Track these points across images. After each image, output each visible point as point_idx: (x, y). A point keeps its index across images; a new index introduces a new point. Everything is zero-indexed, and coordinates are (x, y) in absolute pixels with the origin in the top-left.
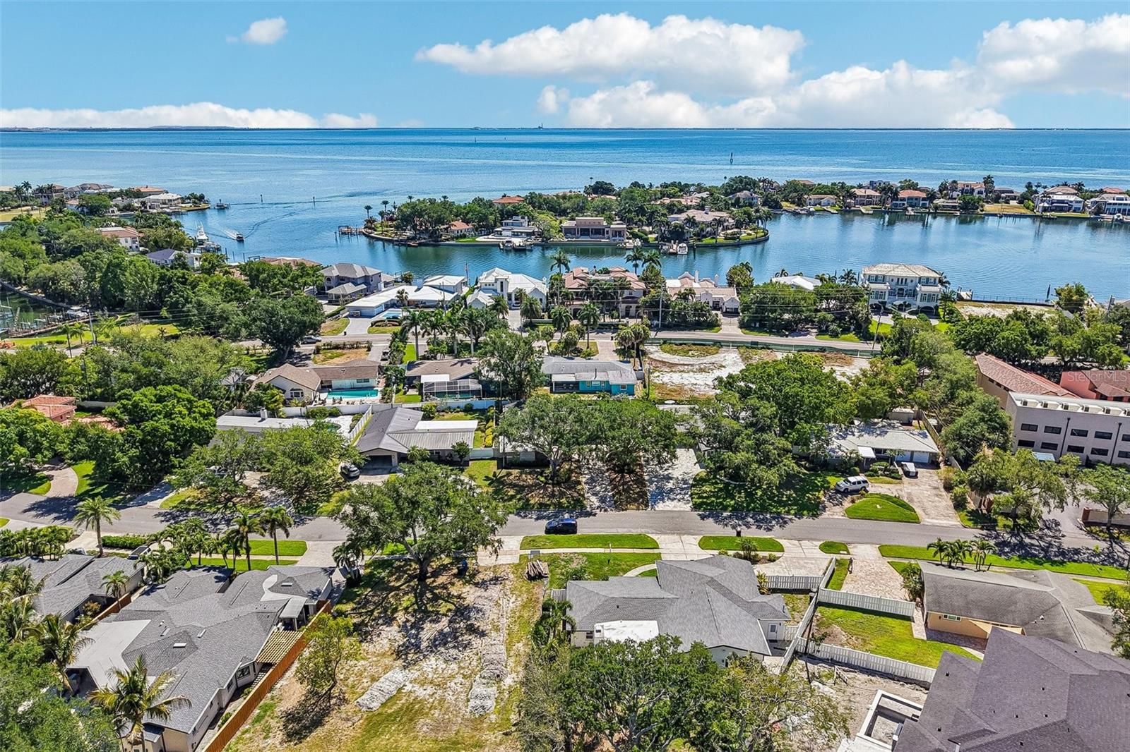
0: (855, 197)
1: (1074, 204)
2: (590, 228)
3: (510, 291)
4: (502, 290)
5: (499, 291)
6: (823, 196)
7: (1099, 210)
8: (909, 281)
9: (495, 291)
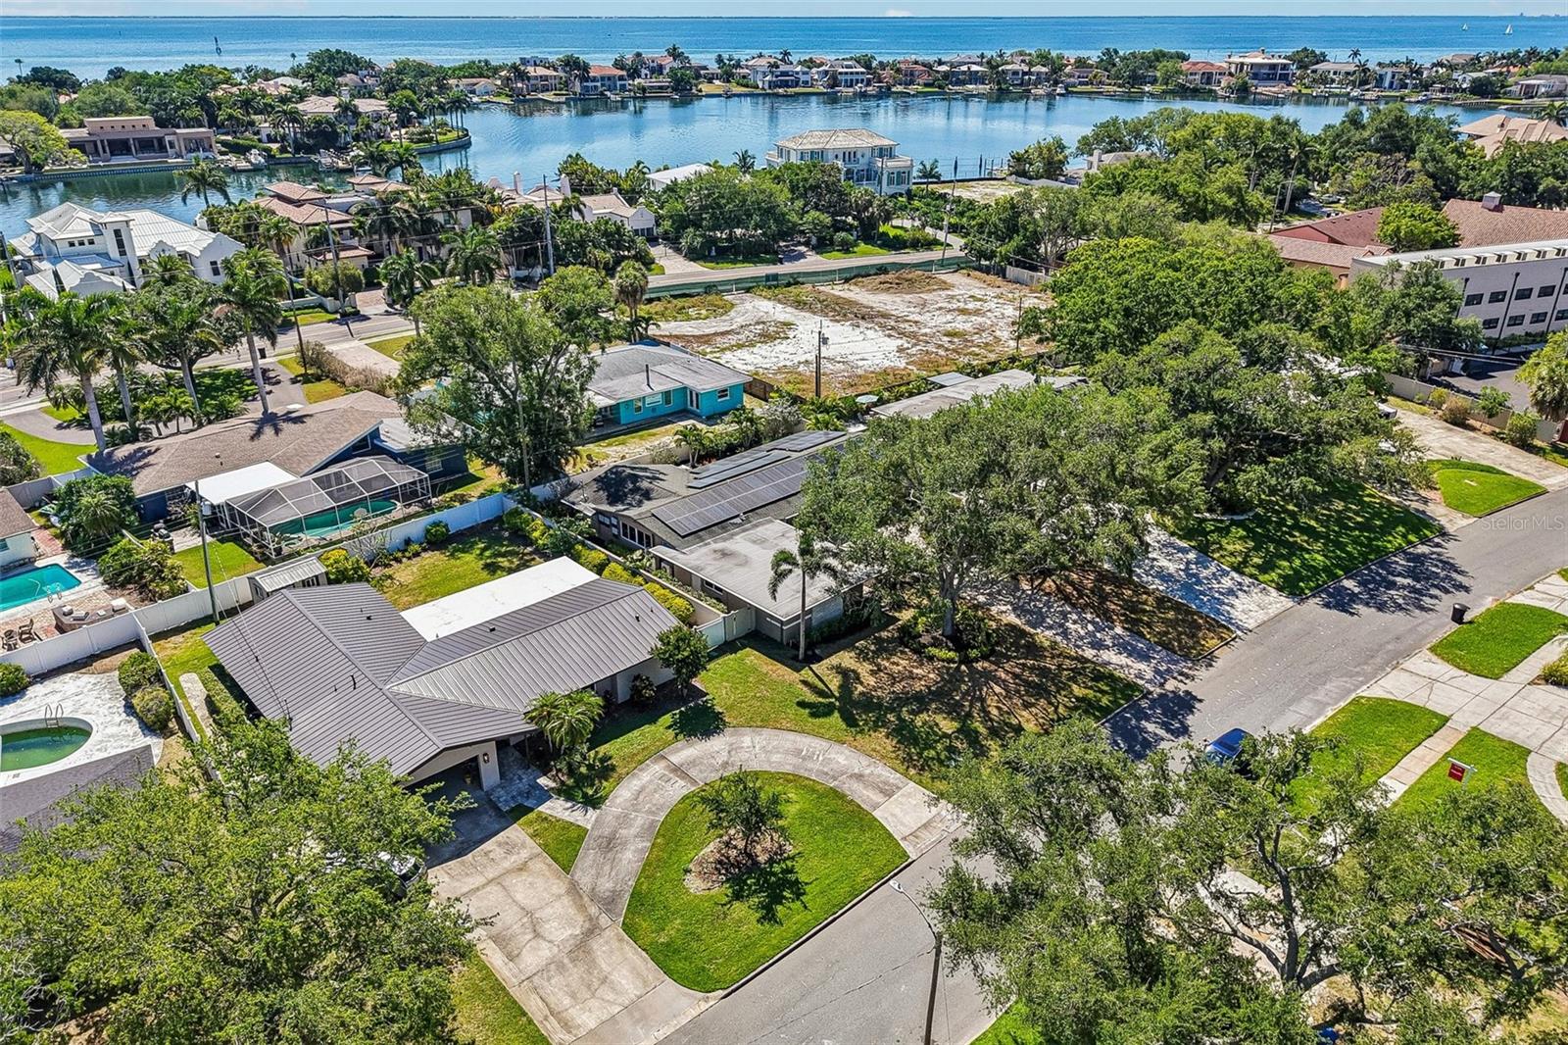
0: (529, 78)
1: (800, 76)
2: (130, 136)
3: (141, 253)
4: (123, 253)
5: (114, 253)
6: (474, 80)
7: (834, 81)
8: (859, 155)
9: (106, 255)
